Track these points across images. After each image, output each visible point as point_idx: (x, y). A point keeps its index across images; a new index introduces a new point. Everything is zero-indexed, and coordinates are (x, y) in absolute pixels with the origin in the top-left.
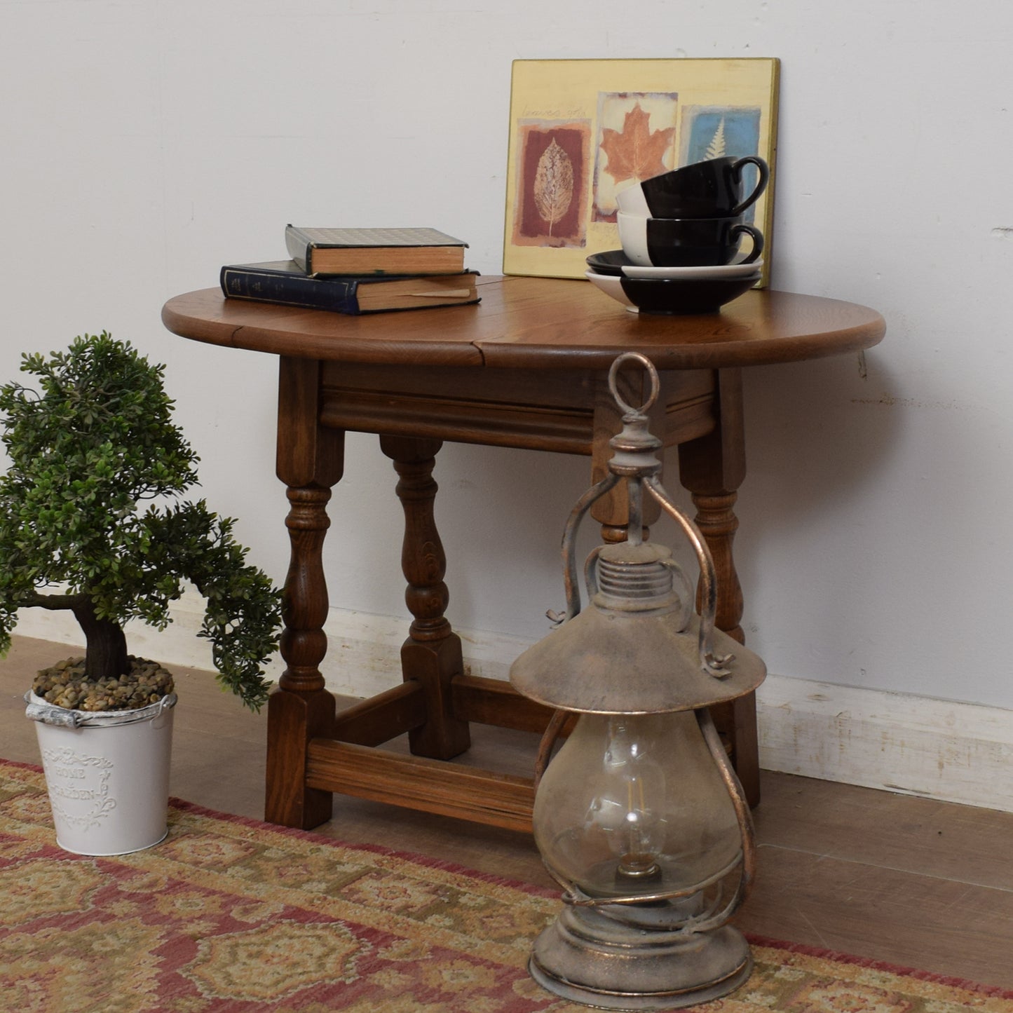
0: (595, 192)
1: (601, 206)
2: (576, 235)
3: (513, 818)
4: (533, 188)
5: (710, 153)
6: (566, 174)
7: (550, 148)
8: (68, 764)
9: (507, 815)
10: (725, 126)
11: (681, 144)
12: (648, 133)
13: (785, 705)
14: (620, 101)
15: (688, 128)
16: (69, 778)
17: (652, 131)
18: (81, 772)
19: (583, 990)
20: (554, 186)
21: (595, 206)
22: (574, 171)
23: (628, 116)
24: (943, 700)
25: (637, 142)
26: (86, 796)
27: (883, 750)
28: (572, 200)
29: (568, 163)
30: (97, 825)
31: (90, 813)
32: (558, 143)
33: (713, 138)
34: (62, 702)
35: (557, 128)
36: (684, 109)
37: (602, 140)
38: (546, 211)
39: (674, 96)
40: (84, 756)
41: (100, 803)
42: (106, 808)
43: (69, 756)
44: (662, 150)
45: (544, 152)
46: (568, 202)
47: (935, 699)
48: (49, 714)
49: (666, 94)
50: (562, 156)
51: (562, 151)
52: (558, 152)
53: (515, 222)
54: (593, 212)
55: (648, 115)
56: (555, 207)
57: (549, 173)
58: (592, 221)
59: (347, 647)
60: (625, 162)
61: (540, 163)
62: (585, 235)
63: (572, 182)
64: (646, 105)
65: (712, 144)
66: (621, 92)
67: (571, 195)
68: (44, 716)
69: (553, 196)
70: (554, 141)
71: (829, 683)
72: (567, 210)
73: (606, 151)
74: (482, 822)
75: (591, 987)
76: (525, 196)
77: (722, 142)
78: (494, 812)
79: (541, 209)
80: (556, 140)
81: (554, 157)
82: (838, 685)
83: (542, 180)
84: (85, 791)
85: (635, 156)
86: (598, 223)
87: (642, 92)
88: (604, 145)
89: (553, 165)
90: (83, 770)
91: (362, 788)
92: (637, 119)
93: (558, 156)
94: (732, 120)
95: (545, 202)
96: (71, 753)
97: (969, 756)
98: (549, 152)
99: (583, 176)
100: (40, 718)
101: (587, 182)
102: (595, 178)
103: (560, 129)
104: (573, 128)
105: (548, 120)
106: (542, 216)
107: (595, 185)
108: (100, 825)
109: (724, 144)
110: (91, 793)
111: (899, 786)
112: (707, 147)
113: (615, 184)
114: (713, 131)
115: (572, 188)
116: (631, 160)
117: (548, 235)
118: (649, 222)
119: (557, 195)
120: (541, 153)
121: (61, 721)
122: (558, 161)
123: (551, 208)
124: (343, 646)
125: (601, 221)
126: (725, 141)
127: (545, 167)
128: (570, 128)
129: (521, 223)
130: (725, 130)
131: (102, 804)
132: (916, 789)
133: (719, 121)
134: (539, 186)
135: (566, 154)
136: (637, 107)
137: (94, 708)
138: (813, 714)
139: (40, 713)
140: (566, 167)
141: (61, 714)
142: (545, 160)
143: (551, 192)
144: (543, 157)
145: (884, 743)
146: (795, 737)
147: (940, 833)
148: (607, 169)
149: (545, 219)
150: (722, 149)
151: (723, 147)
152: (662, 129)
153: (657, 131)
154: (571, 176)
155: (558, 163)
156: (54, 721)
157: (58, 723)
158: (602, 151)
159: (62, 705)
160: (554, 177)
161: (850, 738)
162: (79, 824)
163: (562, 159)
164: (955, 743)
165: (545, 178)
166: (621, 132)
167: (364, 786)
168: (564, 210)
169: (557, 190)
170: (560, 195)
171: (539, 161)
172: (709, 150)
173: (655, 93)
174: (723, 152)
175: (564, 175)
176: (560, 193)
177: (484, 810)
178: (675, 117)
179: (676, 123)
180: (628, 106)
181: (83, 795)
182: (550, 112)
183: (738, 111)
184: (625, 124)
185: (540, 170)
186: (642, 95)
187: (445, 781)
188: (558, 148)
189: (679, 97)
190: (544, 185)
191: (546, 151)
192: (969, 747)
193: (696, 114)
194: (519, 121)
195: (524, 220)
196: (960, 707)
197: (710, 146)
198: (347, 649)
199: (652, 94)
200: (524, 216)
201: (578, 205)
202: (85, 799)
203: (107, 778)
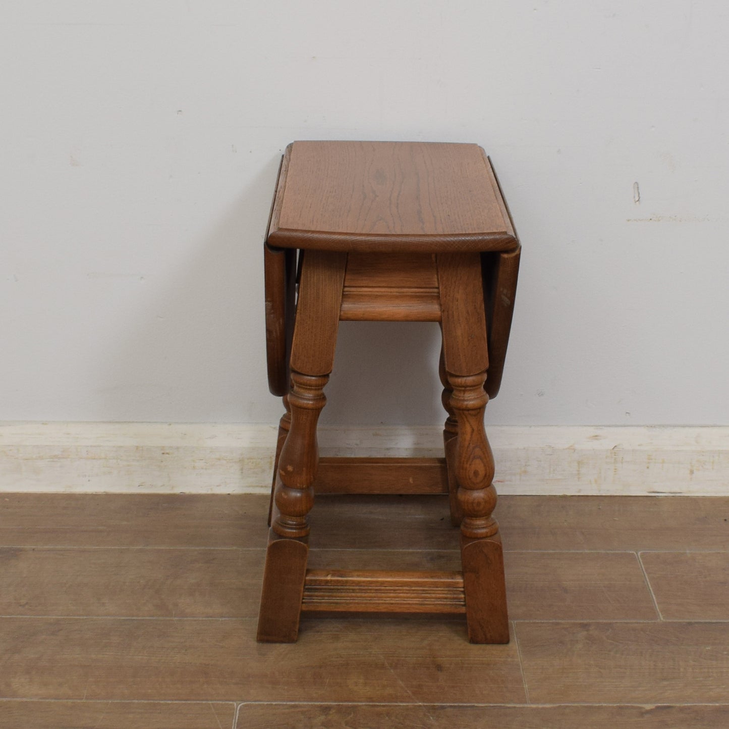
13: (571, 446)
24: (690, 426)
27: (648, 468)
47: (684, 426)
59: (167, 453)
71: (603, 426)
82: (609, 426)
97: (713, 463)
111: (659, 491)
124: (163, 453)
132: (672, 491)
138: (594, 450)
145: (649, 463)
146: (579, 468)
147: (725, 520)
161: (622, 463)
164: (703, 455)
192: (713, 457)
196: (705, 430)
198: (167, 455)
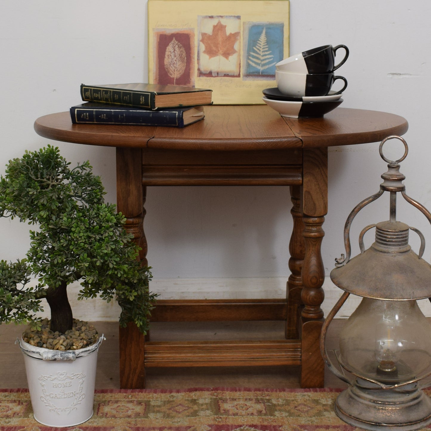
0: (198, 63)
1: (202, 69)
2: (190, 84)
3: (268, 360)
4: (164, 62)
5: (259, 44)
6: (182, 55)
7: (172, 42)
8: (62, 380)
9: (264, 359)
10: (266, 31)
11: (244, 39)
12: (226, 35)
14: (210, 19)
15: (247, 32)
16: (62, 388)
17: (228, 33)
18: (70, 383)
19: (395, 426)
20: (175, 60)
21: (199, 69)
22: (186, 53)
23: (215, 27)
25: (220, 39)
26: (71, 395)
28: (186, 67)
29: (183, 49)
30: (75, 409)
31: (72, 404)
32: (176, 40)
33: (260, 37)
34: (61, 348)
35: (176, 33)
36: (244, 23)
37: (201, 38)
38: (172, 72)
39: (239, 17)
40: (72, 374)
41: (78, 397)
42: (80, 400)
43: (64, 376)
44: (234, 42)
45: (168, 44)
46: (184, 68)
48: (59, 356)
49: (235, 16)
50: (179, 46)
51: (179, 43)
52: (177, 44)
53: (154, 78)
54: (198, 72)
55: (225, 26)
56: (177, 71)
57: (173, 55)
58: (198, 77)
60: (214, 49)
61: (167, 50)
62: (194, 83)
63: (186, 58)
64: (223, 22)
65: (260, 40)
66: (210, 15)
67: (186, 65)
68: (56, 357)
69: (175, 65)
70: (174, 39)
72: (183, 72)
73: (203, 43)
74: (250, 365)
75: (398, 424)
76: (159, 66)
77: (265, 39)
78: (257, 359)
79: (169, 72)
80: (175, 38)
81: (175, 47)
83: (169, 58)
84: (71, 393)
85: (219, 45)
86: (201, 78)
87: (222, 15)
88: (202, 41)
89: (175, 50)
90: (71, 382)
91: (178, 362)
92: (219, 28)
93: (177, 46)
94: (270, 28)
95: (171, 69)
96: (65, 374)
98: (172, 44)
99: (192, 55)
100: (53, 358)
101: (194, 58)
102: (198, 56)
103: (177, 33)
104: (185, 33)
105: (171, 28)
106: (170, 75)
107: (198, 59)
108: (77, 409)
109: (266, 39)
110: (74, 393)
112: (257, 40)
113: (209, 59)
114: (260, 33)
115: (186, 61)
116: (217, 47)
117: (174, 84)
118: (307, 76)
119: (178, 65)
120: (167, 45)
121: (68, 358)
122: (177, 48)
123: (175, 71)
125: (203, 76)
126: (266, 38)
127: (170, 52)
128: (183, 33)
129: (158, 79)
130: (266, 33)
131: (79, 397)
133: (263, 28)
134: (167, 61)
135: (181, 45)
136: (219, 22)
137: (78, 347)
139: (53, 356)
140: (182, 51)
141: (67, 354)
142: (170, 48)
143: (174, 64)
144: (168, 47)
148: (204, 52)
149: (172, 77)
150: (265, 42)
151: (266, 40)
152: (233, 33)
153: (231, 34)
154: (185, 56)
155: (177, 49)
156: (63, 358)
157: (65, 359)
158: (201, 43)
159: (61, 349)
160: (175, 56)
162: (65, 411)
163: (179, 47)
165: (170, 57)
166: (211, 34)
167: (179, 360)
168: (182, 72)
169: (177, 63)
170: (179, 65)
171: (166, 49)
172: (259, 42)
173: (229, 16)
174: (265, 43)
175: (181, 55)
176: (179, 64)
177: (251, 359)
178: (240, 27)
179: (240, 30)
180: (215, 22)
181: (69, 395)
182: (171, 25)
183: (272, 24)
184: (213, 30)
185: (167, 53)
186: (222, 17)
187: (228, 350)
188: (177, 42)
189: (241, 18)
190: (170, 60)
191: (170, 44)
193: (251, 25)
194: (153, 29)
195: (159, 78)
197: (259, 41)
199: (227, 16)
200: (159, 75)
201: (190, 70)
202: (71, 397)
203: (83, 383)
